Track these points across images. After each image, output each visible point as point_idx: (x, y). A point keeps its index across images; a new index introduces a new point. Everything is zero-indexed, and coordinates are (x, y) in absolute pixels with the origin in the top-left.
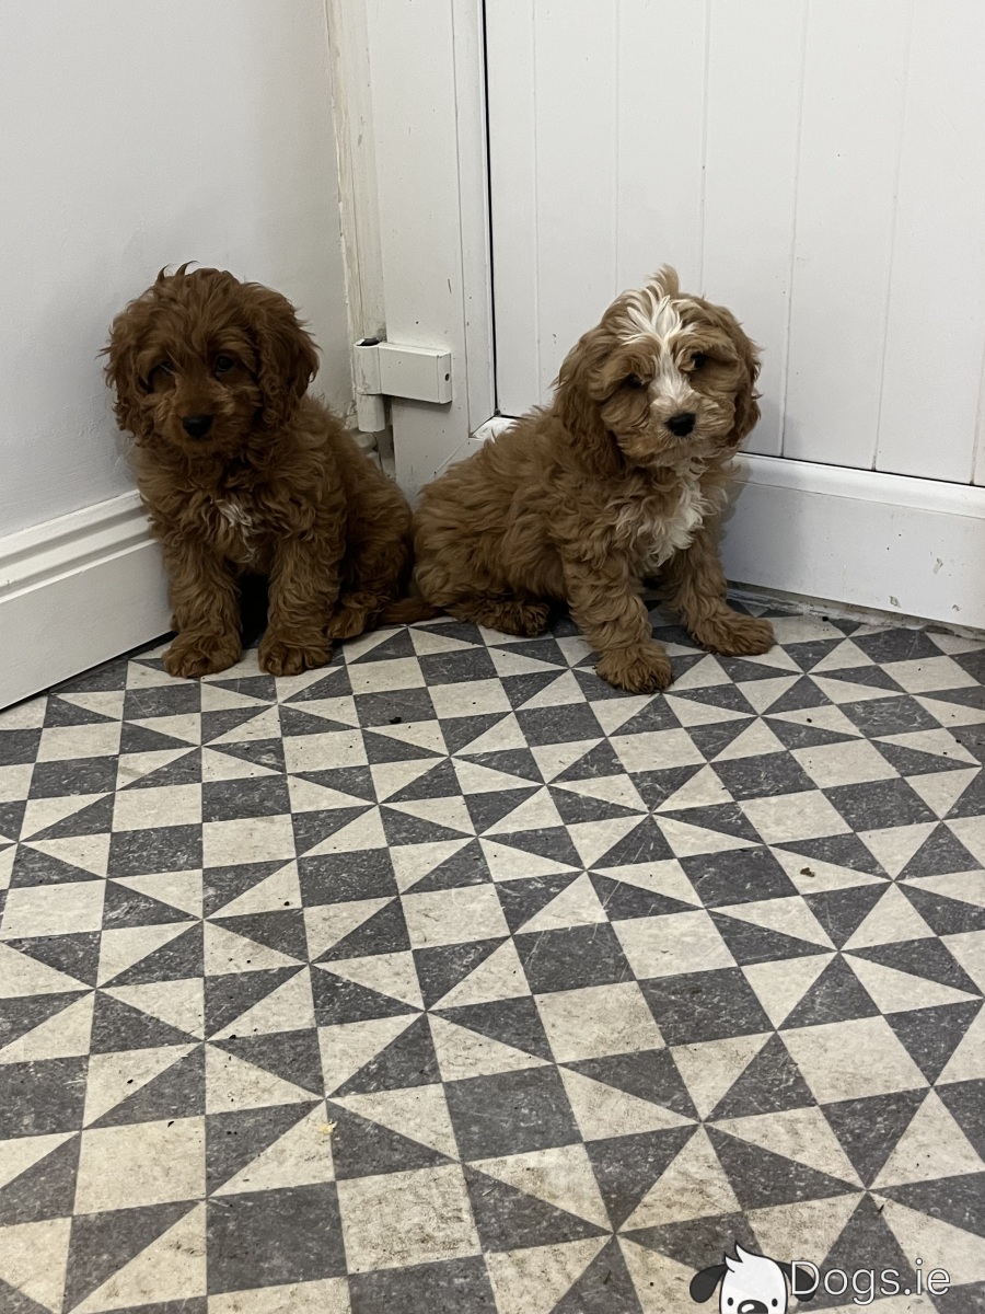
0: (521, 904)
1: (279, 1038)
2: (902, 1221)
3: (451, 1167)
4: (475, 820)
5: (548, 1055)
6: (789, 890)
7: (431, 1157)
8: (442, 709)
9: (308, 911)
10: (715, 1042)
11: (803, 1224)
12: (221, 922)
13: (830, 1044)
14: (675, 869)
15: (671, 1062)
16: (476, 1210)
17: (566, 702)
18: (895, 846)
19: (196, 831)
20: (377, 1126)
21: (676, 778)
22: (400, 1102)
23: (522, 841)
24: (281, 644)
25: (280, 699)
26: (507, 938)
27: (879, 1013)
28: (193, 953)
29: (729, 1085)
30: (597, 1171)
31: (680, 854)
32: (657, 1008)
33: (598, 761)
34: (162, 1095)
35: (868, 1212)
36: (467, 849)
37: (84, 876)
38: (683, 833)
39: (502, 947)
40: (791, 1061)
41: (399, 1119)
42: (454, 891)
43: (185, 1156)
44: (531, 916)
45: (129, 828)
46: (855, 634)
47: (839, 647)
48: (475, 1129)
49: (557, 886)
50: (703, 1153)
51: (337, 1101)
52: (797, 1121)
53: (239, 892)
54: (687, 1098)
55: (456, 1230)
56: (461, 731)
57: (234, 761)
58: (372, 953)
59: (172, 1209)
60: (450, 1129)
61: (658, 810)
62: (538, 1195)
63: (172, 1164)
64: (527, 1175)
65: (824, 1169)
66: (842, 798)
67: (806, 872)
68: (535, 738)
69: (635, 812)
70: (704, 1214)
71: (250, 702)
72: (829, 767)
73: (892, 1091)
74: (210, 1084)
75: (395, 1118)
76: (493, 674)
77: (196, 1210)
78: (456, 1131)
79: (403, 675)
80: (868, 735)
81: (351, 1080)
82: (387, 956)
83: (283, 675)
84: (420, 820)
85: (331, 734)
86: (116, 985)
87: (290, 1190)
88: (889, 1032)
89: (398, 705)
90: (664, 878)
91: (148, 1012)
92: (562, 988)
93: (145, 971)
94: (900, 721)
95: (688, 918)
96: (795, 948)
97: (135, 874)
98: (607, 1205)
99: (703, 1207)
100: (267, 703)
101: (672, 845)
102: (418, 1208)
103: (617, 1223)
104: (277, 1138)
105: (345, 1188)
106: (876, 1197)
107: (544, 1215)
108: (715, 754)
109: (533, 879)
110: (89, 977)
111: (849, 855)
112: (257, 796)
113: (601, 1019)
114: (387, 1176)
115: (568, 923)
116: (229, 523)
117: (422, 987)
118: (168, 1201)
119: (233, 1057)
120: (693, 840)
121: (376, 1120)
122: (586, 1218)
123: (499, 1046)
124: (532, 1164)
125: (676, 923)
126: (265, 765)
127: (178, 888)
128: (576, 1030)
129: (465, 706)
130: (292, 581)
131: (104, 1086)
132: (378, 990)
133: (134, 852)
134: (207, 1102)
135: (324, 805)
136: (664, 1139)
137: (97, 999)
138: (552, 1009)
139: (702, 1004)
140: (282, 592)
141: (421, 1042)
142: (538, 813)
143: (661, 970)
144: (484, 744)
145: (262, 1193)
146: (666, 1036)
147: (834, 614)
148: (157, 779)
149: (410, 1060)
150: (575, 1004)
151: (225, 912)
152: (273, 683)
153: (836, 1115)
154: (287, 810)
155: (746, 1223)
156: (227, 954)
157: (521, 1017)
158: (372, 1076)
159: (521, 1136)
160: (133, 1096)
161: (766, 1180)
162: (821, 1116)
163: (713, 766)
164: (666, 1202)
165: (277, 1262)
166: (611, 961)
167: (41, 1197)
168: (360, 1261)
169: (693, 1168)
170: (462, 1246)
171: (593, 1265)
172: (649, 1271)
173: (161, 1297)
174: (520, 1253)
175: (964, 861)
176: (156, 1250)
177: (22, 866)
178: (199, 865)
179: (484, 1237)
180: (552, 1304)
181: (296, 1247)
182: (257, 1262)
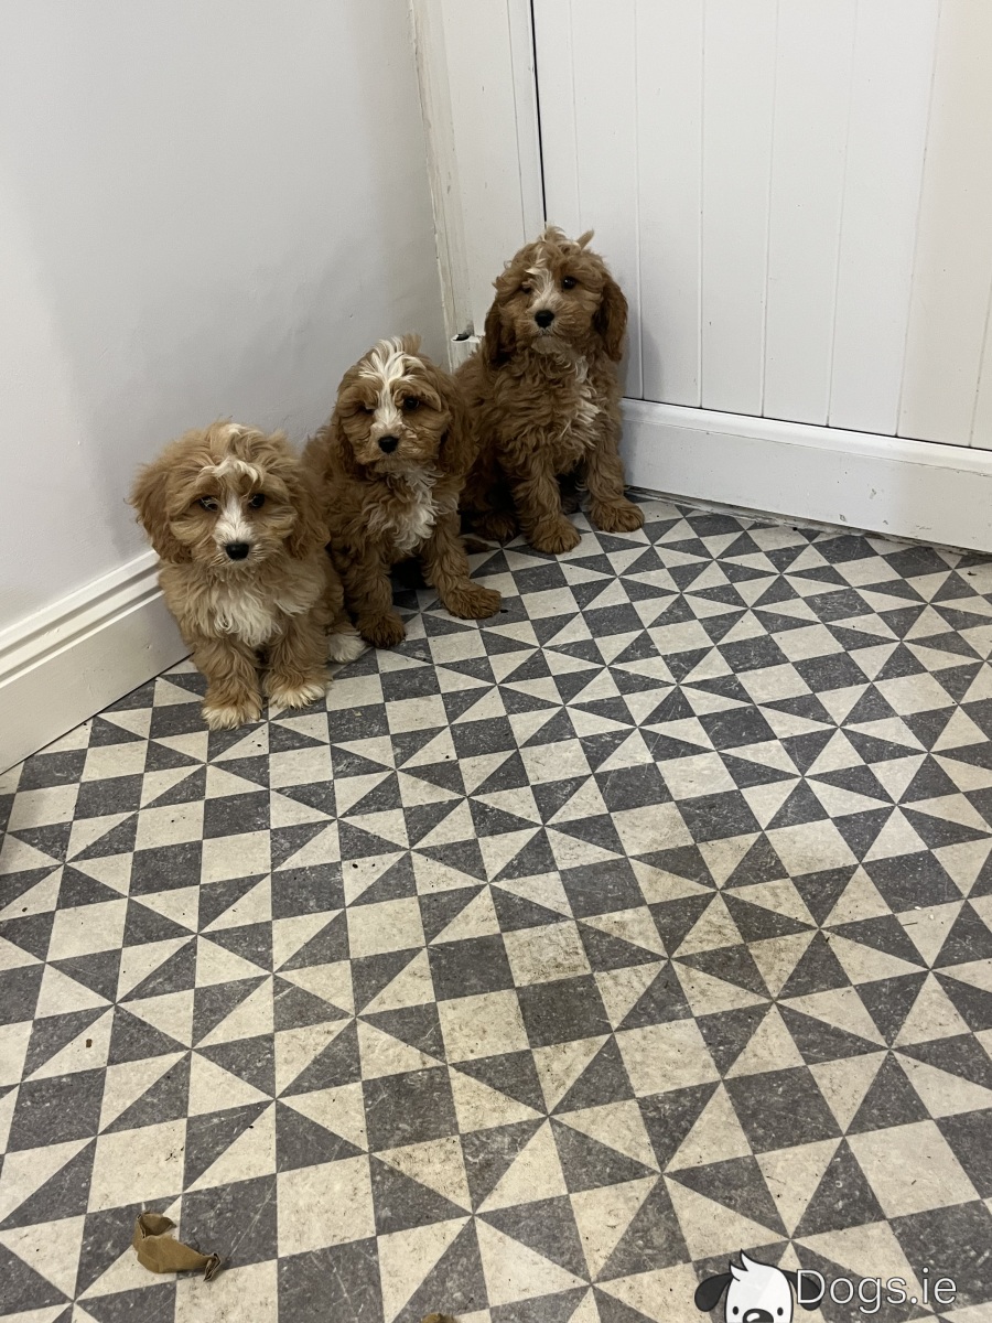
0: (597, 753)
1: (455, 846)
2: (839, 945)
3: (569, 923)
4: (562, 695)
5: (622, 851)
6: (770, 736)
7: (557, 917)
8: (532, 612)
9: (462, 761)
10: (725, 840)
11: (781, 950)
12: (407, 771)
13: (797, 838)
14: (696, 724)
15: (699, 853)
16: (586, 948)
17: (616, 603)
18: (840, 702)
19: (382, 708)
20: (522, 899)
21: (695, 657)
22: (533, 883)
23: (595, 708)
25: (422, 609)
26: (590, 775)
27: (828, 817)
28: (393, 792)
29: (735, 866)
30: (657, 922)
31: (698, 714)
32: (688, 819)
33: (641, 647)
34: (390, 885)
35: (820, 941)
36: (558, 714)
37: (315, 743)
38: (700, 698)
39: (587, 782)
40: (773, 850)
41: (534, 894)
42: (553, 744)
43: (410, 921)
44: (604, 760)
45: (338, 708)
46: (816, 541)
47: (805, 552)
48: (581, 898)
49: (620, 739)
50: (720, 909)
51: (495, 884)
52: (778, 887)
53: (415, 750)
54: (709, 875)
55: (576, 960)
56: (548, 628)
58: (505, 789)
59: (407, 953)
60: (565, 899)
61: (683, 682)
62: (623, 938)
63: (403, 926)
64: (614, 926)
65: (794, 917)
66: (806, 668)
67: (781, 723)
68: (597, 633)
69: (668, 684)
70: (723, 945)
72: (797, 645)
73: (835, 867)
74: (417, 877)
75: (531, 894)
76: (565, 584)
77: (421, 954)
78: (569, 900)
80: (824, 620)
81: (503, 871)
82: (515, 790)
84: (526, 695)
85: (459, 634)
86: (349, 816)
87: (475, 939)
88: (835, 829)
90: (689, 730)
91: (372, 832)
92: (628, 807)
93: (365, 805)
94: (845, 609)
95: (706, 758)
96: (775, 776)
97: (348, 740)
98: (664, 942)
99: (721, 941)
100: (414, 612)
101: (693, 708)
102: (552, 948)
103: (670, 953)
104: (463, 908)
105: (507, 937)
106: (825, 932)
107: (627, 949)
108: (719, 639)
109: (604, 734)
110: (330, 811)
111: (810, 710)
112: (417, 681)
113: (653, 827)
114: (530, 929)
115: (628, 764)
117: (540, 810)
118: (404, 948)
119: (429, 859)
120: (707, 703)
121: (521, 895)
122: (652, 950)
123: (591, 846)
124: (617, 919)
125: (698, 761)
126: (419, 659)
127: (375, 749)
128: (638, 835)
129: (547, 610)
131: (354, 880)
132: (513, 813)
133: (346, 725)
134: (417, 888)
135: (462, 687)
136: (696, 901)
137: (339, 825)
138: (621, 820)
139: (716, 815)
141: (543, 845)
142: (603, 687)
143: (690, 793)
144: (563, 637)
145: (459, 942)
146: (694, 837)
147: (801, 526)
149: (537, 857)
150: (637, 818)
151: (408, 764)
152: (415, 596)
153: (801, 883)
154: (438, 691)
155: (747, 950)
156: (416, 793)
157: (604, 828)
158: (515, 868)
159: (609, 902)
160: (373, 886)
161: (760, 925)
162: (791, 884)
163: (719, 647)
164: (699, 939)
165: (474, 981)
166: (657, 789)
167: (330, 948)
168: (522, 979)
169: (714, 919)
170: (580, 969)
171: (658, 977)
172: (691, 980)
173: (409, 1004)
174: (614, 972)
175: (886, 711)
176: (402, 976)
177: (274, 737)
178: (387, 733)
179: (593, 963)
180: (636, 1000)
181: (483, 973)
182: (462, 982)
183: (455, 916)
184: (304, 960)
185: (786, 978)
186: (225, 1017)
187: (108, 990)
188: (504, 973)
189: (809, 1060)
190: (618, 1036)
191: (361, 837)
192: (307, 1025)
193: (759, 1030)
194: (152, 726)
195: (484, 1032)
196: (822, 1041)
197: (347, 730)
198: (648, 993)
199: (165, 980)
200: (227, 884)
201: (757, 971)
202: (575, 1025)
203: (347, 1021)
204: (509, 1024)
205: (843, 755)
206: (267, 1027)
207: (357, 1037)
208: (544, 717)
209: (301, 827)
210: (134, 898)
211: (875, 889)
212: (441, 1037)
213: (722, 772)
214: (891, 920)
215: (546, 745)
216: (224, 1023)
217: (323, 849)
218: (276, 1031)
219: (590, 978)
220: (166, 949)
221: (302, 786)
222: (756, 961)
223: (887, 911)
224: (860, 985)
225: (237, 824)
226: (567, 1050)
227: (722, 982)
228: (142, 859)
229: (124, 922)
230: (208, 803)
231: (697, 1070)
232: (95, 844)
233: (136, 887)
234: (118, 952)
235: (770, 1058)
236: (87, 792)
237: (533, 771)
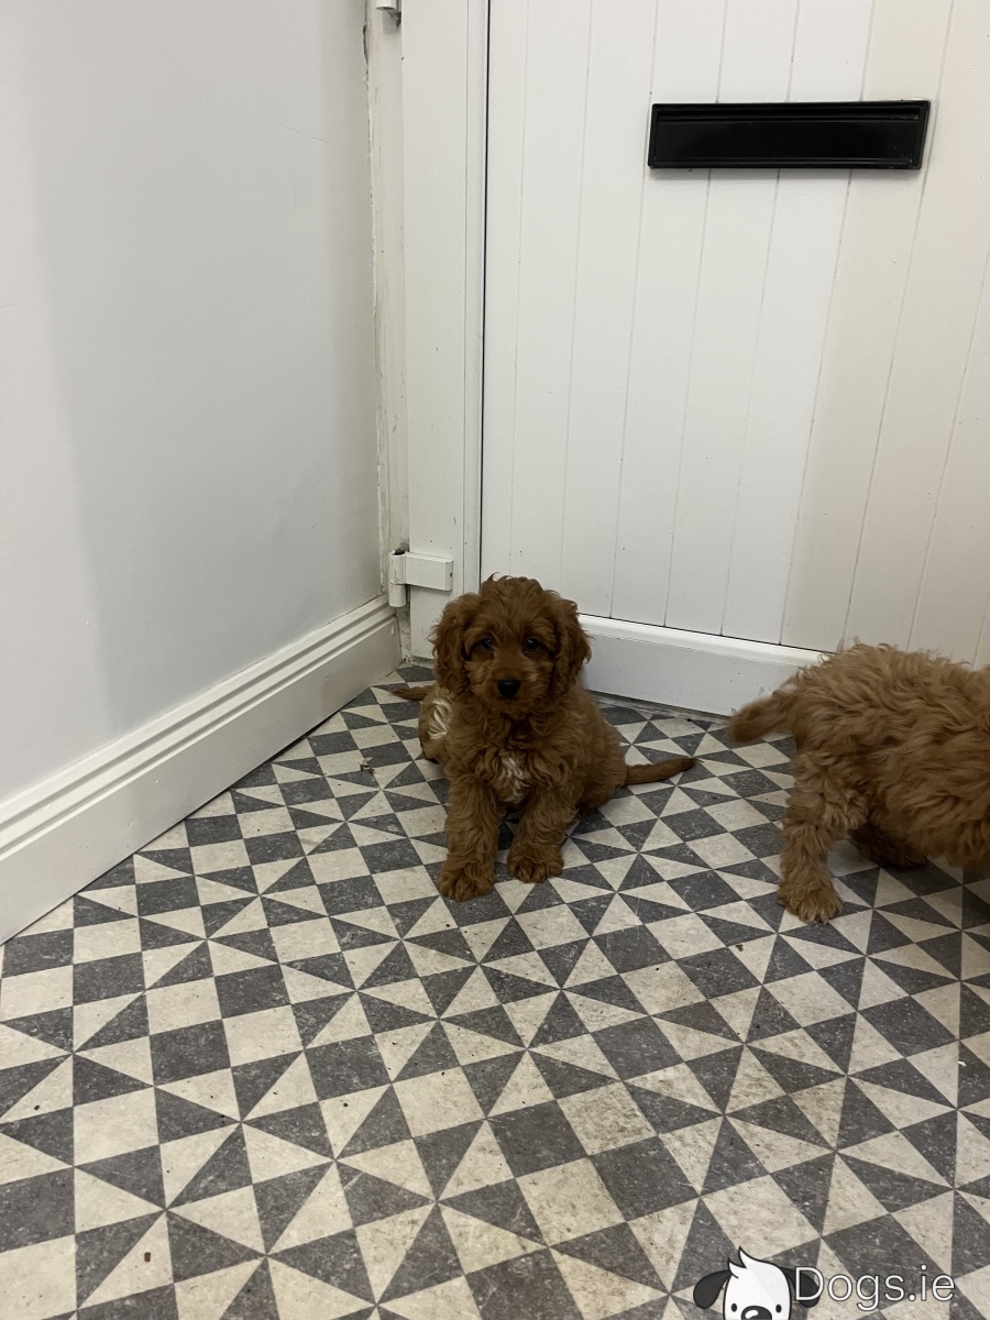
0: (588, 917)
1: (482, 1013)
2: (870, 1091)
3: (617, 1084)
5: (644, 1011)
6: (735, 897)
7: (603, 1079)
9: (463, 929)
10: (732, 995)
11: (822, 1099)
12: (413, 941)
13: (794, 990)
14: (667, 888)
15: (713, 1009)
16: (643, 1109)
19: (370, 880)
20: (564, 1063)
21: (644, 828)
22: (571, 1047)
23: (572, 875)
25: (382, 786)
26: (588, 939)
27: (813, 970)
28: (406, 962)
29: (750, 1020)
30: (700, 1079)
31: (666, 879)
32: (693, 978)
34: (429, 1056)
35: (852, 1088)
37: (312, 915)
38: (663, 865)
39: (588, 945)
40: (778, 1003)
41: (575, 1058)
42: (545, 910)
43: (461, 1093)
44: (597, 924)
45: (327, 881)
46: (710, 730)
47: (704, 739)
48: (621, 1059)
49: (604, 903)
50: (752, 1062)
51: (534, 1050)
52: (795, 1038)
53: (415, 919)
54: (730, 1030)
55: (637, 1122)
57: (372, 831)
58: (513, 955)
59: (469, 1127)
60: (606, 1062)
61: (642, 850)
62: (673, 1096)
63: (456, 1099)
64: (660, 1085)
65: (820, 1066)
66: (743, 837)
67: (741, 885)
69: (630, 852)
70: (768, 1098)
71: (363, 790)
72: (729, 817)
73: (838, 1016)
74: (455, 1046)
75: (573, 1058)
77: (483, 1126)
78: (610, 1061)
81: (537, 1036)
82: (523, 955)
85: (424, 809)
86: (367, 987)
87: (532, 1108)
88: (823, 980)
90: (662, 894)
91: (396, 1003)
92: (634, 968)
93: (380, 977)
94: (757, 787)
95: (687, 919)
96: (753, 933)
97: (345, 912)
98: (713, 1098)
99: (765, 1094)
100: (374, 790)
101: (659, 873)
102: (610, 1111)
103: (723, 1109)
104: (509, 1077)
105: (562, 1103)
106: (853, 1079)
107: (681, 1108)
108: (660, 813)
109: (588, 900)
110: (347, 983)
111: (760, 873)
112: (396, 854)
113: (664, 986)
114: (582, 1094)
115: (620, 927)
117: (553, 974)
118: (464, 1122)
119: (461, 1028)
120: (670, 869)
121: (562, 1060)
122: (704, 1108)
123: (612, 1007)
124: (661, 1078)
125: (682, 922)
126: (392, 832)
127: (372, 919)
128: (652, 994)
131: (392, 1054)
132: (527, 978)
133: (342, 896)
134: (458, 1058)
136: (728, 1055)
137: (360, 997)
138: (633, 980)
139: (716, 971)
141: (567, 1009)
142: (572, 856)
143: (685, 952)
146: (704, 994)
148: (329, 846)
149: (565, 1020)
150: (646, 978)
151: (412, 934)
152: (373, 775)
153: (815, 1032)
154: (420, 862)
155: (791, 1101)
157: (618, 988)
158: (548, 1032)
159: (648, 1061)
160: (412, 1058)
161: (792, 1075)
162: (805, 1034)
163: (662, 820)
164: (744, 1093)
165: (545, 1153)
166: (654, 949)
167: (388, 1128)
168: (592, 1146)
169: (750, 1071)
170: (644, 1131)
171: (720, 1135)
172: (752, 1135)
173: (491, 1182)
174: (678, 1132)
176: (471, 1153)
177: (270, 911)
178: (382, 904)
179: (654, 1125)
180: (708, 1160)
181: (552, 1143)
182: (534, 1154)
183: (505, 1085)
184: (364, 1142)
185: (837, 1127)
186: (294, 1214)
187: (154, 1193)
188: (572, 1142)
189: (892, 1208)
190: (706, 1200)
191: (387, 1009)
192: (388, 1215)
193: (833, 1182)
194: (139, 903)
195: (574, 1207)
196: (894, 1188)
197: (342, 902)
198: (717, 1152)
199: (218, 1177)
200: (260, 1064)
201: (808, 1122)
202: (660, 1192)
203: (430, 1207)
204: (595, 1196)
206: (345, 1223)
207: (444, 1224)
209: (322, 1001)
210: (161, 1087)
211: (879, 1035)
212: (532, 1217)
213: (706, 931)
214: (904, 1063)
215: (538, 911)
216: (296, 1222)
217: (349, 1023)
218: (355, 1225)
219: (656, 1142)
220: (211, 1141)
221: (313, 959)
222: (804, 1111)
223: (897, 1056)
224: (904, 1129)
225: (256, 1001)
226: (661, 1219)
227: (781, 1136)
228: (161, 1044)
229: (155, 1114)
230: (218, 980)
231: (794, 1229)
232: (103, 1030)
233: (160, 1074)
234: (155, 1149)
235: (855, 1211)
236: (83, 975)
237: (535, 937)
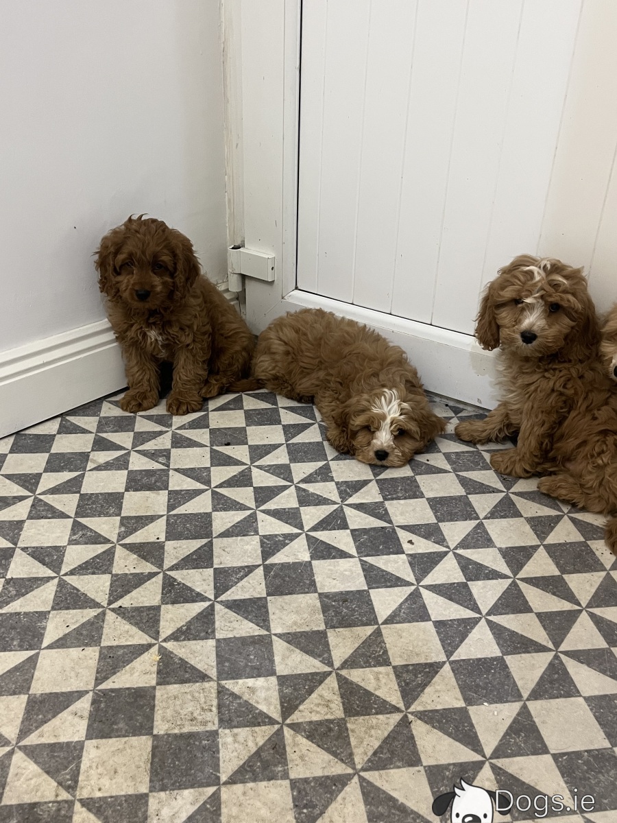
0: (270, 548)
1: (142, 609)
2: (419, 729)
3: (212, 683)
4: (256, 501)
5: (268, 629)
6: (399, 551)
7: (203, 677)
8: (251, 440)
9: (168, 543)
10: (349, 629)
11: (372, 727)
12: (124, 546)
13: (404, 634)
14: (348, 535)
15: (326, 637)
16: (219, 707)
17: (312, 441)
18: (455, 531)
19: (121, 496)
20: (180, 659)
22: (194, 647)
23: (276, 514)
24: (177, 399)
25: (174, 428)
26: (260, 565)
27: (430, 620)
28: (109, 560)
29: (351, 651)
30: (280, 691)
31: (351, 527)
32: (325, 609)
33: (322, 474)
34: (82, 634)
35: (404, 723)
36: (250, 516)
37: (63, 516)
38: (355, 516)
39: (257, 571)
40: (384, 642)
41: (192, 656)
42: (239, 538)
43: (87, 667)
44: (274, 555)
45: (90, 492)
46: (459, 415)
48: (227, 664)
49: (289, 540)
50: (332, 686)
51: (164, 644)
52: (380, 673)
53: (135, 530)
54: (330, 656)
55: (208, 716)
56: (259, 452)
57: (146, 459)
58: (194, 568)
59: (76, 694)
60: (214, 664)
61: (346, 503)
62: (250, 701)
63: (80, 671)
64: (247, 690)
65: (388, 699)
66: (435, 503)
67: (410, 542)
68: (294, 460)
69: (335, 503)
70: (326, 717)
71: (159, 428)
72: (434, 486)
73: (428, 661)
74: (105, 631)
75: (190, 655)
76: (279, 422)
77: (87, 696)
78: (217, 664)
79: (235, 419)
80: (455, 470)
81: (173, 634)
82: (201, 570)
83: (177, 415)
84: (230, 499)
85: (195, 449)
86: (69, 575)
87: (134, 689)
88: (433, 630)
89: (230, 435)
90: (341, 539)
91: (82, 590)
92: (282, 594)
93: (83, 568)
94: (472, 465)
95: (349, 562)
96: (397, 582)
97: (88, 517)
98: (282, 709)
99: (326, 714)
100: (167, 429)
101: (349, 522)
102: (192, 703)
103: (284, 719)
104: (132, 661)
105: (159, 689)
106: (410, 716)
107: (251, 712)
108: (379, 475)
109: (279, 535)
110: (56, 570)
111: (432, 535)
112: (153, 479)
113: (297, 612)
114: (180, 685)
115: (291, 560)
116: (151, 339)
117: (215, 588)
118: (75, 690)
119: (119, 617)
120: (359, 520)
121: (181, 656)
122: (270, 715)
123: (246, 622)
124: (250, 685)
125: (343, 563)
126: (160, 463)
127: (106, 526)
128: (283, 617)
129: (262, 439)
130: (183, 368)
131: (55, 628)
132: (193, 588)
133: (89, 505)
134: (102, 640)
135: (185, 487)
136: (315, 677)
137: (59, 581)
138: (275, 605)
139: (347, 608)
140: (178, 373)
141: (209, 617)
143: (331, 588)
144: (268, 460)
145: (120, 689)
146: (326, 624)
147: (451, 404)
148: (107, 466)
149: (203, 626)
150: (286, 603)
151: (127, 541)
152: (171, 418)
153: (399, 672)
154: (166, 488)
155: (345, 724)
156: (125, 563)
157: (259, 608)
158: (183, 632)
159: (248, 669)
160: (68, 634)
161: (359, 703)
162: (392, 671)
163: (377, 481)
164: (311, 710)
165: (121, 725)
166: (308, 582)
167: (16, 683)
168: (160, 728)
169: (326, 693)
170: (210, 724)
171: (269, 739)
172: (296, 744)
173: (63, 739)
174: (236, 730)
175: (488, 542)
176: (65, 715)
177: (35, 508)
178: (119, 515)
179: (221, 721)
180: (246, 758)
181: (131, 718)
182: (112, 725)
183: (124, 667)
185: (370, 753)
188: (148, 721)
190: (224, 789)
191: (73, 593)
193: (339, 798)
195: (115, 772)
196: (388, 815)
197: (91, 509)
198: (258, 753)
201: (349, 744)
202: (191, 775)
203: (7, 749)
204: (138, 767)
205: (451, 573)
207: (9, 765)
208: (238, 516)
209: (30, 579)
211: (455, 684)
212: (78, 773)
213: (359, 574)
214: (463, 713)
215: (234, 538)
217: (40, 599)
219: (215, 734)
221: (42, 548)
222: (351, 734)
223: (461, 704)
224: (429, 766)
226: (178, 797)
227: (319, 750)
237: (218, 557)
